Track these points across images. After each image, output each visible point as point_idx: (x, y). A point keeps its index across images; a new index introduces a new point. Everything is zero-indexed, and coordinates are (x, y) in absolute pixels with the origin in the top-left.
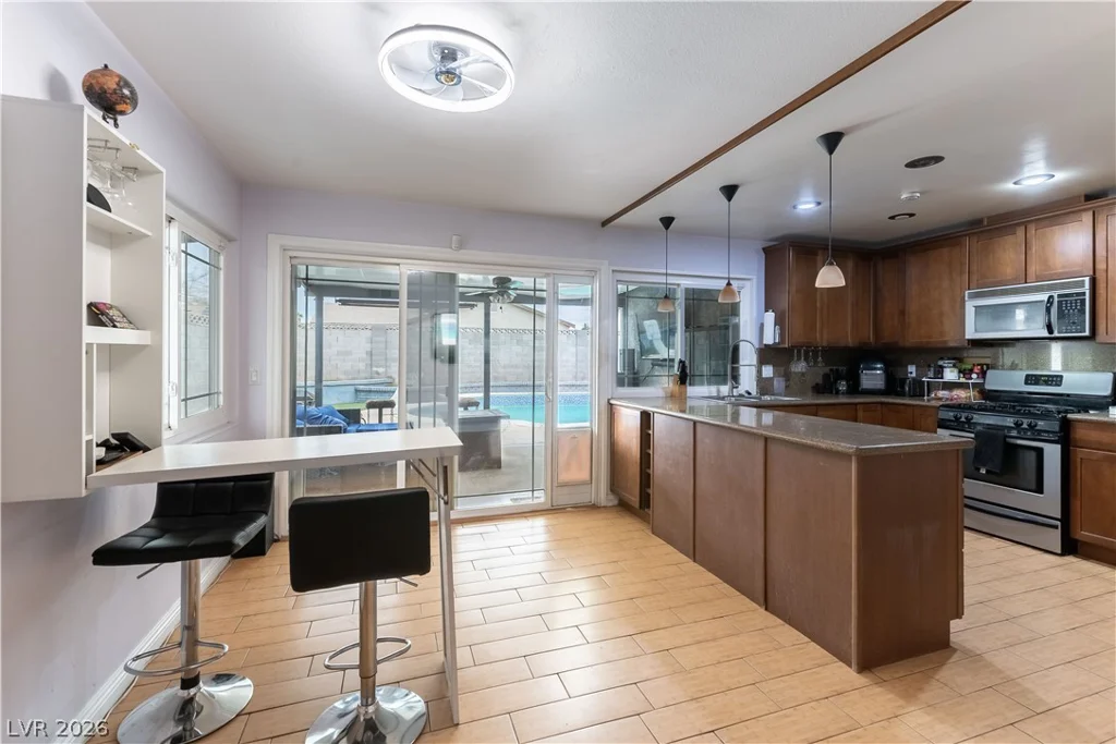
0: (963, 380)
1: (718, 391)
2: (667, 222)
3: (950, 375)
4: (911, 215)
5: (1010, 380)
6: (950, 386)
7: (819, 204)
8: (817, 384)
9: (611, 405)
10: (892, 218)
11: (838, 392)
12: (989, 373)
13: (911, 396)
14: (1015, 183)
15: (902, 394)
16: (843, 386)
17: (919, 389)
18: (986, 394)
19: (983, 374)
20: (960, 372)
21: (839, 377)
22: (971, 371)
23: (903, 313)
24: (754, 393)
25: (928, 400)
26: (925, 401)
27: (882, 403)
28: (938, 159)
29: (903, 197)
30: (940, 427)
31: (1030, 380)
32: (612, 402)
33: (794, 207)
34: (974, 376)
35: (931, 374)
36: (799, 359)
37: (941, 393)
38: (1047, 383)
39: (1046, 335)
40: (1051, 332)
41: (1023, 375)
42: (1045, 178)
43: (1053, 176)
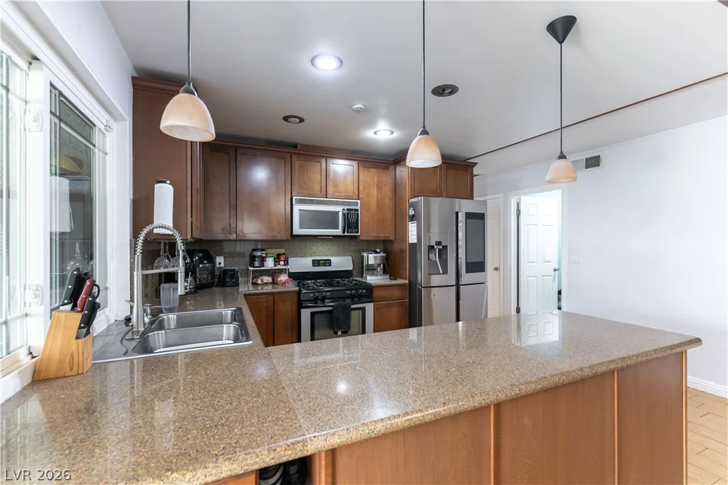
0: (278, 267)
3: (270, 264)
4: (301, 120)
5: (302, 264)
6: (273, 273)
10: (286, 119)
12: (289, 259)
14: (375, 133)
19: (286, 261)
20: (274, 260)
22: (279, 259)
30: (302, 307)
31: (314, 264)
34: (282, 263)
38: (324, 265)
39: (341, 234)
40: (344, 232)
41: (308, 261)
42: (389, 133)
43: (392, 133)
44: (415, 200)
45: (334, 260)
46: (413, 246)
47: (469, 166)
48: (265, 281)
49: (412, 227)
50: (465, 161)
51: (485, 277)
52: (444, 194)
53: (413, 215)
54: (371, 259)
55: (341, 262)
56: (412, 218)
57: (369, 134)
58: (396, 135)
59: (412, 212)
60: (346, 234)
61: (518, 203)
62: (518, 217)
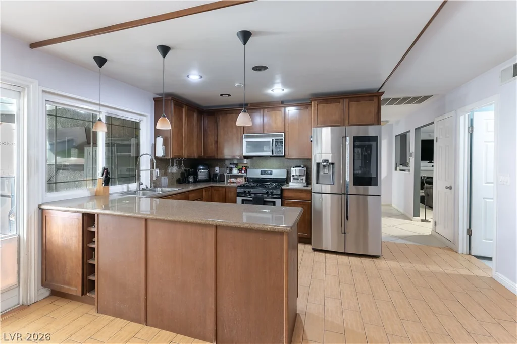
0: (240, 174)
1: (128, 187)
2: (101, 61)
3: (235, 171)
4: (229, 95)
5: (255, 173)
6: (236, 176)
7: (201, 77)
8: (179, 179)
9: (42, 210)
10: (221, 95)
11: (189, 182)
12: (248, 170)
13: (219, 182)
14: (272, 90)
15: (216, 181)
16: (191, 179)
17: (222, 179)
18: (247, 179)
19: (246, 171)
20: (238, 170)
21: (189, 174)
22: (242, 169)
23: (216, 142)
24: (149, 187)
25: (227, 184)
26: (225, 184)
27: (211, 187)
28: (265, 68)
29: (237, 85)
30: (238, 196)
31: (262, 173)
32: (43, 207)
33: (188, 76)
34: (243, 172)
35: (228, 171)
36: (173, 165)
37: (233, 180)
38: (268, 174)
39: (271, 155)
40: (273, 154)
41: (259, 171)
42: (281, 90)
43: (284, 90)
45: (274, 171)
47: (375, 96)
48: (232, 181)
51: (380, 190)
52: (346, 122)
54: (294, 171)
55: (278, 173)
57: (269, 91)
58: (286, 91)
60: (274, 155)
61: (472, 120)
62: (471, 134)
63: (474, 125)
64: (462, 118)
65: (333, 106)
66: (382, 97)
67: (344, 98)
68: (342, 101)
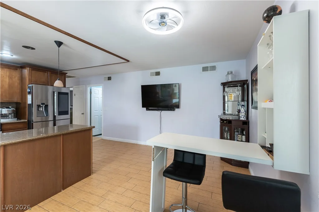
44: (31, 85)
46: (31, 106)
47: (63, 74)
49: (29, 97)
50: (61, 71)
52: (49, 84)
53: (29, 92)
56: (29, 93)
59: (29, 90)
61: (91, 89)
62: (91, 94)
63: (92, 91)
64: (88, 88)
65: (41, 73)
66: (67, 75)
67: (48, 71)
68: (47, 72)
